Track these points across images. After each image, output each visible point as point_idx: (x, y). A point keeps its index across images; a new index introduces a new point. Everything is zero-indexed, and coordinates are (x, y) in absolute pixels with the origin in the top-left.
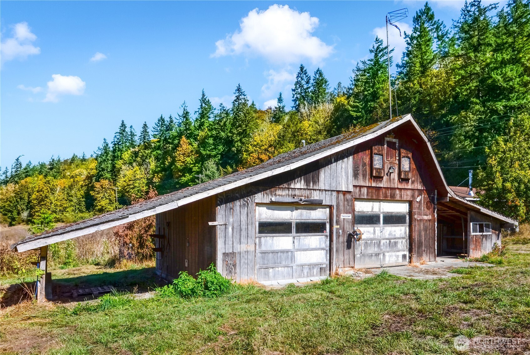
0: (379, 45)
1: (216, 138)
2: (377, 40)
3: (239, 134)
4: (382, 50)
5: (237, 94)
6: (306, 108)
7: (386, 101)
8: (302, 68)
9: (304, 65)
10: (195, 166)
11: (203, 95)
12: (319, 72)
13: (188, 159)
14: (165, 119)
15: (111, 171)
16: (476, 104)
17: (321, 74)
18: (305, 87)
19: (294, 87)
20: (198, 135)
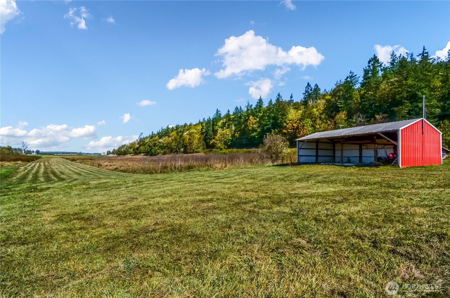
0: (352, 75)
1: (269, 116)
2: (351, 72)
3: (281, 115)
4: (354, 77)
5: (278, 97)
6: (311, 102)
7: (356, 99)
8: (308, 84)
9: (309, 82)
10: (258, 129)
11: (260, 97)
12: (316, 85)
13: (255, 126)
14: (238, 108)
15: (212, 131)
16: (407, 103)
17: (317, 86)
18: (310, 92)
19: (304, 92)
20: (258, 115)
